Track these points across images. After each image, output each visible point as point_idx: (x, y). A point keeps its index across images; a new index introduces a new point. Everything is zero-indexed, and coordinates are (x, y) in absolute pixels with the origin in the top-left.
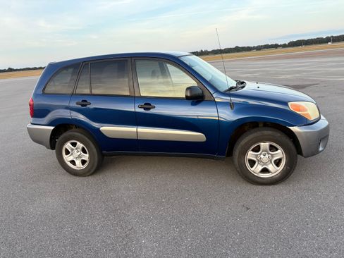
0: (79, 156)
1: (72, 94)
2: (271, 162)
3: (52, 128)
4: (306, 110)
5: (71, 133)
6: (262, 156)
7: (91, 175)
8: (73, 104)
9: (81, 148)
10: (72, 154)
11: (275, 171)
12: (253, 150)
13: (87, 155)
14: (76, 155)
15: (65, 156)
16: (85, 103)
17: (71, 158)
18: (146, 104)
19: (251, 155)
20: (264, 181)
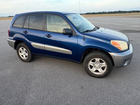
0: (25, 54)
1: (22, 28)
2: (100, 68)
3: (15, 41)
4: (119, 45)
5: (22, 44)
6: (96, 64)
7: (29, 62)
8: (22, 32)
9: (25, 50)
10: (22, 53)
11: (101, 72)
12: (92, 61)
13: (27, 54)
14: (24, 53)
15: (20, 53)
16: (26, 32)
17: (22, 54)
18: (48, 35)
19: (91, 63)
20: (96, 76)
